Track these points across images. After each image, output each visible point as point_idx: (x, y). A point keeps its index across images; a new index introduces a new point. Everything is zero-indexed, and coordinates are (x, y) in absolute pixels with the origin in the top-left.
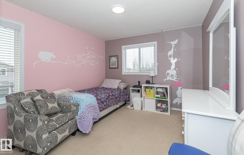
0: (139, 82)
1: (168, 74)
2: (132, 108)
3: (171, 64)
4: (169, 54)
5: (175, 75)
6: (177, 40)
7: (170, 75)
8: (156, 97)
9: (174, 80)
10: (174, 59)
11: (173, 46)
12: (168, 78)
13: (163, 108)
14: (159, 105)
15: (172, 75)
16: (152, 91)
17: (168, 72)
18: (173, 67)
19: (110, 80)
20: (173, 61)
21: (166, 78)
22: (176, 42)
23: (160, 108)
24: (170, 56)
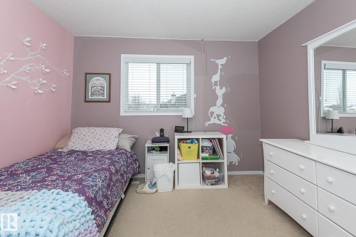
0: (162, 131)
1: (212, 113)
2: (154, 190)
3: (217, 97)
4: (213, 80)
5: (222, 115)
6: (225, 58)
7: (215, 115)
8: (203, 159)
9: (221, 123)
10: (221, 88)
11: (220, 67)
12: (213, 121)
13: (215, 178)
14: (208, 172)
15: (218, 116)
16: (194, 147)
17: (212, 109)
18: (220, 101)
19: (92, 129)
20: (220, 92)
21: (210, 120)
22: (223, 61)
23: (209, 178)
24: (216, 83)
